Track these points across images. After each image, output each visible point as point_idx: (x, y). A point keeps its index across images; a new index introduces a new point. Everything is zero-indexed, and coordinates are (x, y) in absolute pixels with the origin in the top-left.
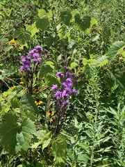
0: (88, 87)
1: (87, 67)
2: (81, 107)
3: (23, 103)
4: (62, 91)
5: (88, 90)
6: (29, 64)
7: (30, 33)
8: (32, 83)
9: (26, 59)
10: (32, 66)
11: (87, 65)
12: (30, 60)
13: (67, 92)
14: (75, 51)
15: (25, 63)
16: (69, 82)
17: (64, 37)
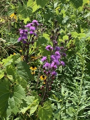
0: (77, 57)
1: (77, 40)
2: (70, 73)
3: (19, 69)
4: (51, 62)
5: (77, 59)
6: (26, 36)
7: (32, 9)
8: (28, 52)
9: (24, 31)
10: (29, 38)
11: (77, 38)
12: (27, 32)
13: (55, 64)
14: (69, 26)
15: (23, 35)
16: (57, 55)
17: (60, 14)
